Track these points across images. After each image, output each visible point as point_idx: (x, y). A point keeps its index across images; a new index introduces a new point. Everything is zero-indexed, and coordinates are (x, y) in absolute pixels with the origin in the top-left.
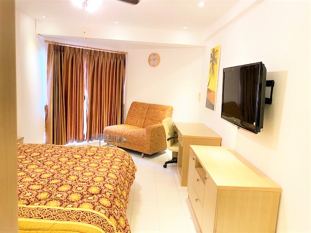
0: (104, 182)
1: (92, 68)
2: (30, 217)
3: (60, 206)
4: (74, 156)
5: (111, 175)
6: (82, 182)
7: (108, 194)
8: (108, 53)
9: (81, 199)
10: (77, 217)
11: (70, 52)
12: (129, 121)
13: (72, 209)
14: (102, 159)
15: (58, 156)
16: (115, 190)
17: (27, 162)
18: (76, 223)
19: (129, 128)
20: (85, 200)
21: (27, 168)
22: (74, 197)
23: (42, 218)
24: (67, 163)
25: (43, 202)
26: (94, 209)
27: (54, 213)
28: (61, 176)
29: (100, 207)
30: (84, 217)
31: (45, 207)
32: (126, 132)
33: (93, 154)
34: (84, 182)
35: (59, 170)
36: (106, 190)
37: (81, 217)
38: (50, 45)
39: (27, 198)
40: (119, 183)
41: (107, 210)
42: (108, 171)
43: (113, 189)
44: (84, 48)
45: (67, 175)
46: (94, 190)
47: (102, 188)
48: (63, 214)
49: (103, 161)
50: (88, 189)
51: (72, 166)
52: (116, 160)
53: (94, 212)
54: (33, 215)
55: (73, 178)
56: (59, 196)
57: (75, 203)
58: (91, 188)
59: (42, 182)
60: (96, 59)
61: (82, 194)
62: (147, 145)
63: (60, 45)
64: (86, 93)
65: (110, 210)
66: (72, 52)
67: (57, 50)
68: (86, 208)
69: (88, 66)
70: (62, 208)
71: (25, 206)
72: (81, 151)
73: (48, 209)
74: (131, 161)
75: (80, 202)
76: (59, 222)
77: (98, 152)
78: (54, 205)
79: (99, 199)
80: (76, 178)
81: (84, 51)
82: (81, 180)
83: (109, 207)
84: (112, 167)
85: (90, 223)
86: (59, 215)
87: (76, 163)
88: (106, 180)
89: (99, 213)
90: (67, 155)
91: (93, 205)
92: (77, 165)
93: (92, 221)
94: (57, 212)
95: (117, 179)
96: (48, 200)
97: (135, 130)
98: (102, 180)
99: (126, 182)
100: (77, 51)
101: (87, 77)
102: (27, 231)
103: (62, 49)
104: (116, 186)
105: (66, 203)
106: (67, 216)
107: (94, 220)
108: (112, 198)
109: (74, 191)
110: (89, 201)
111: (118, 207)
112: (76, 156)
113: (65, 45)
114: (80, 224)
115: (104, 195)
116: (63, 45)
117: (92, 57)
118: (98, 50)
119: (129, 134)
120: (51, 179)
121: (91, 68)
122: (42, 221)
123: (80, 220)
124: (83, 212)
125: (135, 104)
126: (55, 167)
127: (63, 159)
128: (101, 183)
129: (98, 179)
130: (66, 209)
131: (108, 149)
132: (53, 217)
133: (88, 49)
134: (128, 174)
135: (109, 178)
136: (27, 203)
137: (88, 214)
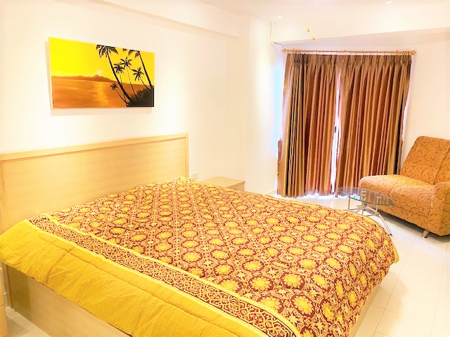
0: (314, 271)
1: (349, 84)
2: (196, 296)
3: (237, 292)
4: (288, 218)
5: (331, 262)
6: (282, 263)
7: (313, 293)
8: (378, 57)
9: (269, 290)
10: (252, 316)
11: (317, 62)
12: (408, 171)
13: (250, 301)
14: (328, 231)
15: (268, 214)
16: (329, 288)
17: (228, 216)
18: (247, 325)
19: (404, 182)
20: (273, 292)
21: (224, 225)
22: (261, 283)
23: (208, 302)
24: (275, 228)
25: (220, 278)
26: (280, 311)
27: (224, 300)
28: (257, 246)
29: (291, 310)
30: (260, 320)
31: (219, 287)
32: (397, 189)
33: (318, 220)
34: (285, 263)
35: (259, 236)
36: (311, 285)
37: (256, 318)
38: (289, 55)
39: (205, 268)
40: (343, 277)
41: (301, 320)
42: (328, 254)
43: (326, 287)
44: (338, 54)
45: (267, 246)
46: (292, 280)
47: (306, 279)
48: (236, 304)
49: (328, 235)
50: (283, 276)
51: (278, 234)
52: (352, 236)
53: (278, 316)
54: (200, 294)
55: (272, 252)
56: (241, 275)
57: (257, 294)
58: (289, 275)
59: (231, 249)
60: (357, 69)
61: (272, 282)
62: (434, 217)
63: (303, 53)
64: (338, 123)
65: (307, 321)
66: (320, 62)
67: (299, 61)
68: (270, 306)
69: (344, 81)
70: (237, 295)
71: (198, 278)
72: (303, 212)
73: (220, 291)
74: (386, 242)
75: (265, 293)
76: (225, 315)
77: (328, 218)
78: (229, 288)
79: (294, 297)
80: (276, 252)
81: (338, 58)
82: (282, 259)
83: (308, 315)
84: (339, 247)
85: (266, 333)
86: (230, 304)
87: (286, 231)
88: (320, 269)
89: (285, 321)
90: (279, 215)
91: (282, 304)
92: (288, 233)
93: (271, 329)
94: (228, 299)
95: (341, 270)
96: (226, 277)
97: (416, 187)
98: (314, 266)
99: (363, 278)
100: (327, 60)
101: (341, 98)
102: (187, 314)
103: (305, 60)
104: (335, 282)
105: (246, 289)
106: (240, 309)
107: (274, 329)
108: (319, 301)
109: (264, 273)
110: (278, 296)
111: (326, 319)
112: (292, 219)
113: (310, 53)
114: (251, 328)
115: (305, 293)
116: (308, 53)
117: (350, 66)
118: (362, 54)
119: (401, 193)
120: (243, 246)
121: (347, 83)
122: (207, 305)
123: (254, 321)
124: (262, 310)
125: (421, 141)
126: (256, 231)
127: (272, 221)
128: (308, 271)
129: (307, 263)
130: (243, 298)
131: (345, 215)
132: (222, 304)
133: (345, 54)
134: (372, 264)
135: (324, 266)
136: (202, 275)
137: (268, 317)
